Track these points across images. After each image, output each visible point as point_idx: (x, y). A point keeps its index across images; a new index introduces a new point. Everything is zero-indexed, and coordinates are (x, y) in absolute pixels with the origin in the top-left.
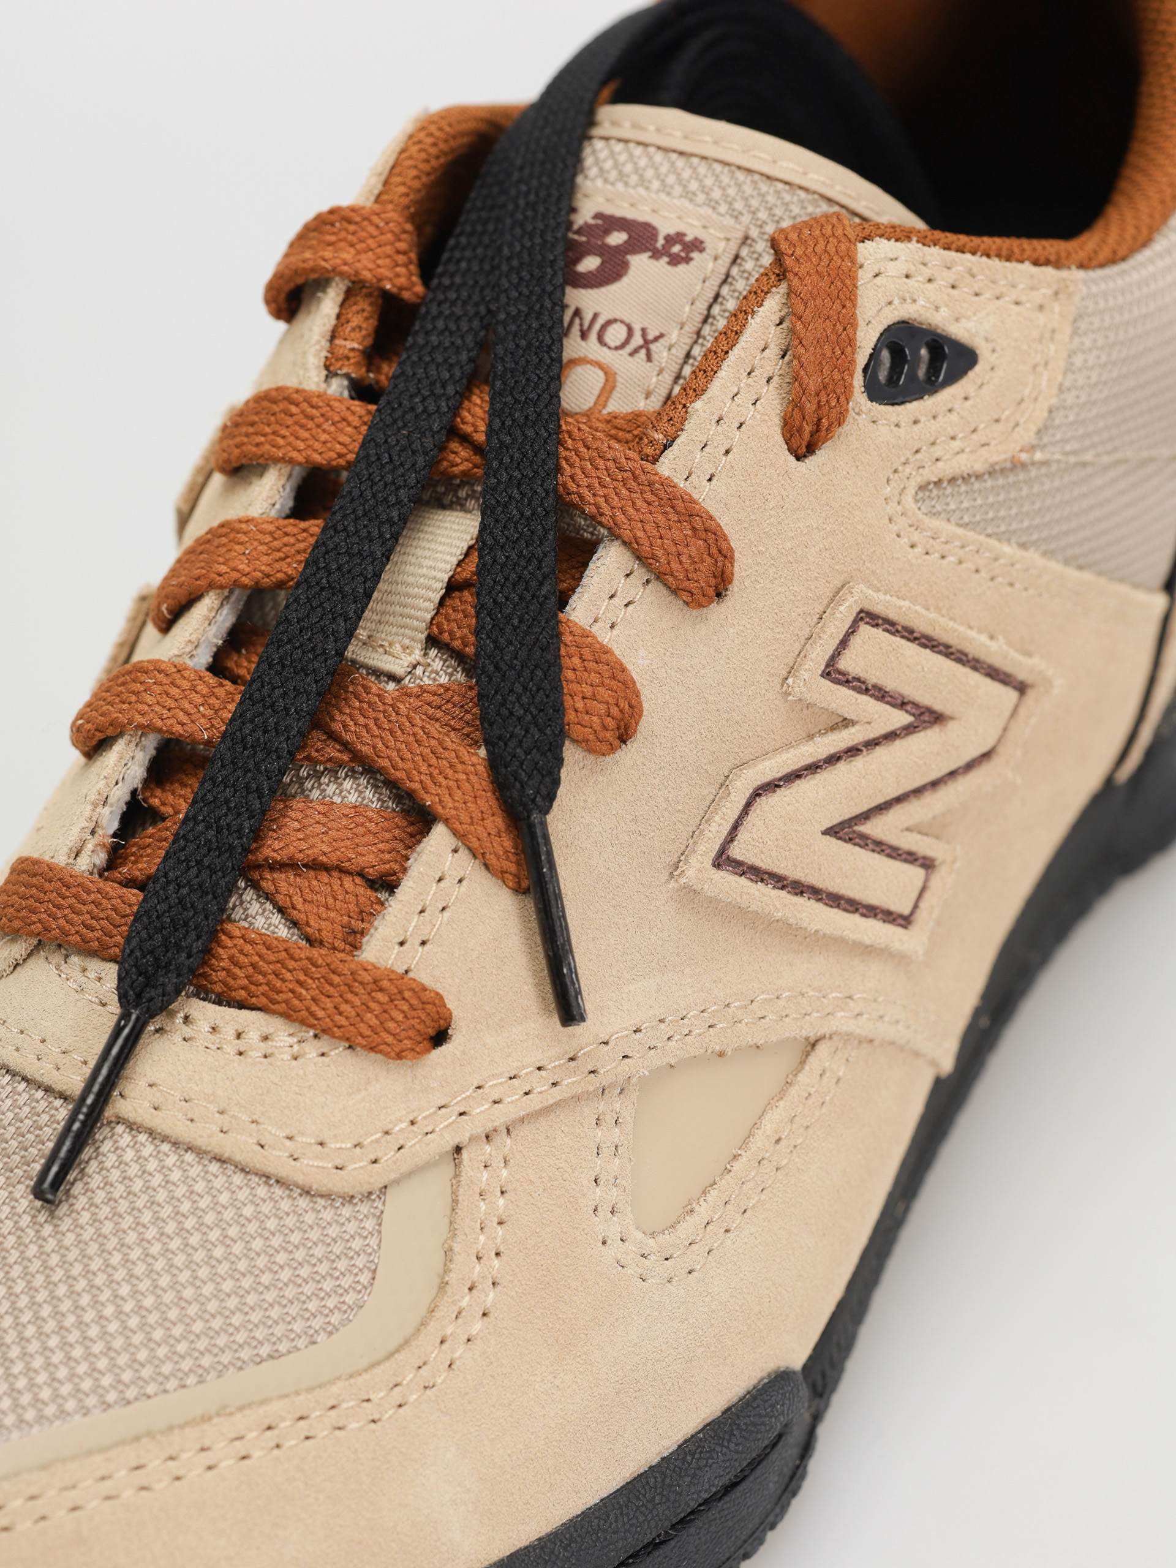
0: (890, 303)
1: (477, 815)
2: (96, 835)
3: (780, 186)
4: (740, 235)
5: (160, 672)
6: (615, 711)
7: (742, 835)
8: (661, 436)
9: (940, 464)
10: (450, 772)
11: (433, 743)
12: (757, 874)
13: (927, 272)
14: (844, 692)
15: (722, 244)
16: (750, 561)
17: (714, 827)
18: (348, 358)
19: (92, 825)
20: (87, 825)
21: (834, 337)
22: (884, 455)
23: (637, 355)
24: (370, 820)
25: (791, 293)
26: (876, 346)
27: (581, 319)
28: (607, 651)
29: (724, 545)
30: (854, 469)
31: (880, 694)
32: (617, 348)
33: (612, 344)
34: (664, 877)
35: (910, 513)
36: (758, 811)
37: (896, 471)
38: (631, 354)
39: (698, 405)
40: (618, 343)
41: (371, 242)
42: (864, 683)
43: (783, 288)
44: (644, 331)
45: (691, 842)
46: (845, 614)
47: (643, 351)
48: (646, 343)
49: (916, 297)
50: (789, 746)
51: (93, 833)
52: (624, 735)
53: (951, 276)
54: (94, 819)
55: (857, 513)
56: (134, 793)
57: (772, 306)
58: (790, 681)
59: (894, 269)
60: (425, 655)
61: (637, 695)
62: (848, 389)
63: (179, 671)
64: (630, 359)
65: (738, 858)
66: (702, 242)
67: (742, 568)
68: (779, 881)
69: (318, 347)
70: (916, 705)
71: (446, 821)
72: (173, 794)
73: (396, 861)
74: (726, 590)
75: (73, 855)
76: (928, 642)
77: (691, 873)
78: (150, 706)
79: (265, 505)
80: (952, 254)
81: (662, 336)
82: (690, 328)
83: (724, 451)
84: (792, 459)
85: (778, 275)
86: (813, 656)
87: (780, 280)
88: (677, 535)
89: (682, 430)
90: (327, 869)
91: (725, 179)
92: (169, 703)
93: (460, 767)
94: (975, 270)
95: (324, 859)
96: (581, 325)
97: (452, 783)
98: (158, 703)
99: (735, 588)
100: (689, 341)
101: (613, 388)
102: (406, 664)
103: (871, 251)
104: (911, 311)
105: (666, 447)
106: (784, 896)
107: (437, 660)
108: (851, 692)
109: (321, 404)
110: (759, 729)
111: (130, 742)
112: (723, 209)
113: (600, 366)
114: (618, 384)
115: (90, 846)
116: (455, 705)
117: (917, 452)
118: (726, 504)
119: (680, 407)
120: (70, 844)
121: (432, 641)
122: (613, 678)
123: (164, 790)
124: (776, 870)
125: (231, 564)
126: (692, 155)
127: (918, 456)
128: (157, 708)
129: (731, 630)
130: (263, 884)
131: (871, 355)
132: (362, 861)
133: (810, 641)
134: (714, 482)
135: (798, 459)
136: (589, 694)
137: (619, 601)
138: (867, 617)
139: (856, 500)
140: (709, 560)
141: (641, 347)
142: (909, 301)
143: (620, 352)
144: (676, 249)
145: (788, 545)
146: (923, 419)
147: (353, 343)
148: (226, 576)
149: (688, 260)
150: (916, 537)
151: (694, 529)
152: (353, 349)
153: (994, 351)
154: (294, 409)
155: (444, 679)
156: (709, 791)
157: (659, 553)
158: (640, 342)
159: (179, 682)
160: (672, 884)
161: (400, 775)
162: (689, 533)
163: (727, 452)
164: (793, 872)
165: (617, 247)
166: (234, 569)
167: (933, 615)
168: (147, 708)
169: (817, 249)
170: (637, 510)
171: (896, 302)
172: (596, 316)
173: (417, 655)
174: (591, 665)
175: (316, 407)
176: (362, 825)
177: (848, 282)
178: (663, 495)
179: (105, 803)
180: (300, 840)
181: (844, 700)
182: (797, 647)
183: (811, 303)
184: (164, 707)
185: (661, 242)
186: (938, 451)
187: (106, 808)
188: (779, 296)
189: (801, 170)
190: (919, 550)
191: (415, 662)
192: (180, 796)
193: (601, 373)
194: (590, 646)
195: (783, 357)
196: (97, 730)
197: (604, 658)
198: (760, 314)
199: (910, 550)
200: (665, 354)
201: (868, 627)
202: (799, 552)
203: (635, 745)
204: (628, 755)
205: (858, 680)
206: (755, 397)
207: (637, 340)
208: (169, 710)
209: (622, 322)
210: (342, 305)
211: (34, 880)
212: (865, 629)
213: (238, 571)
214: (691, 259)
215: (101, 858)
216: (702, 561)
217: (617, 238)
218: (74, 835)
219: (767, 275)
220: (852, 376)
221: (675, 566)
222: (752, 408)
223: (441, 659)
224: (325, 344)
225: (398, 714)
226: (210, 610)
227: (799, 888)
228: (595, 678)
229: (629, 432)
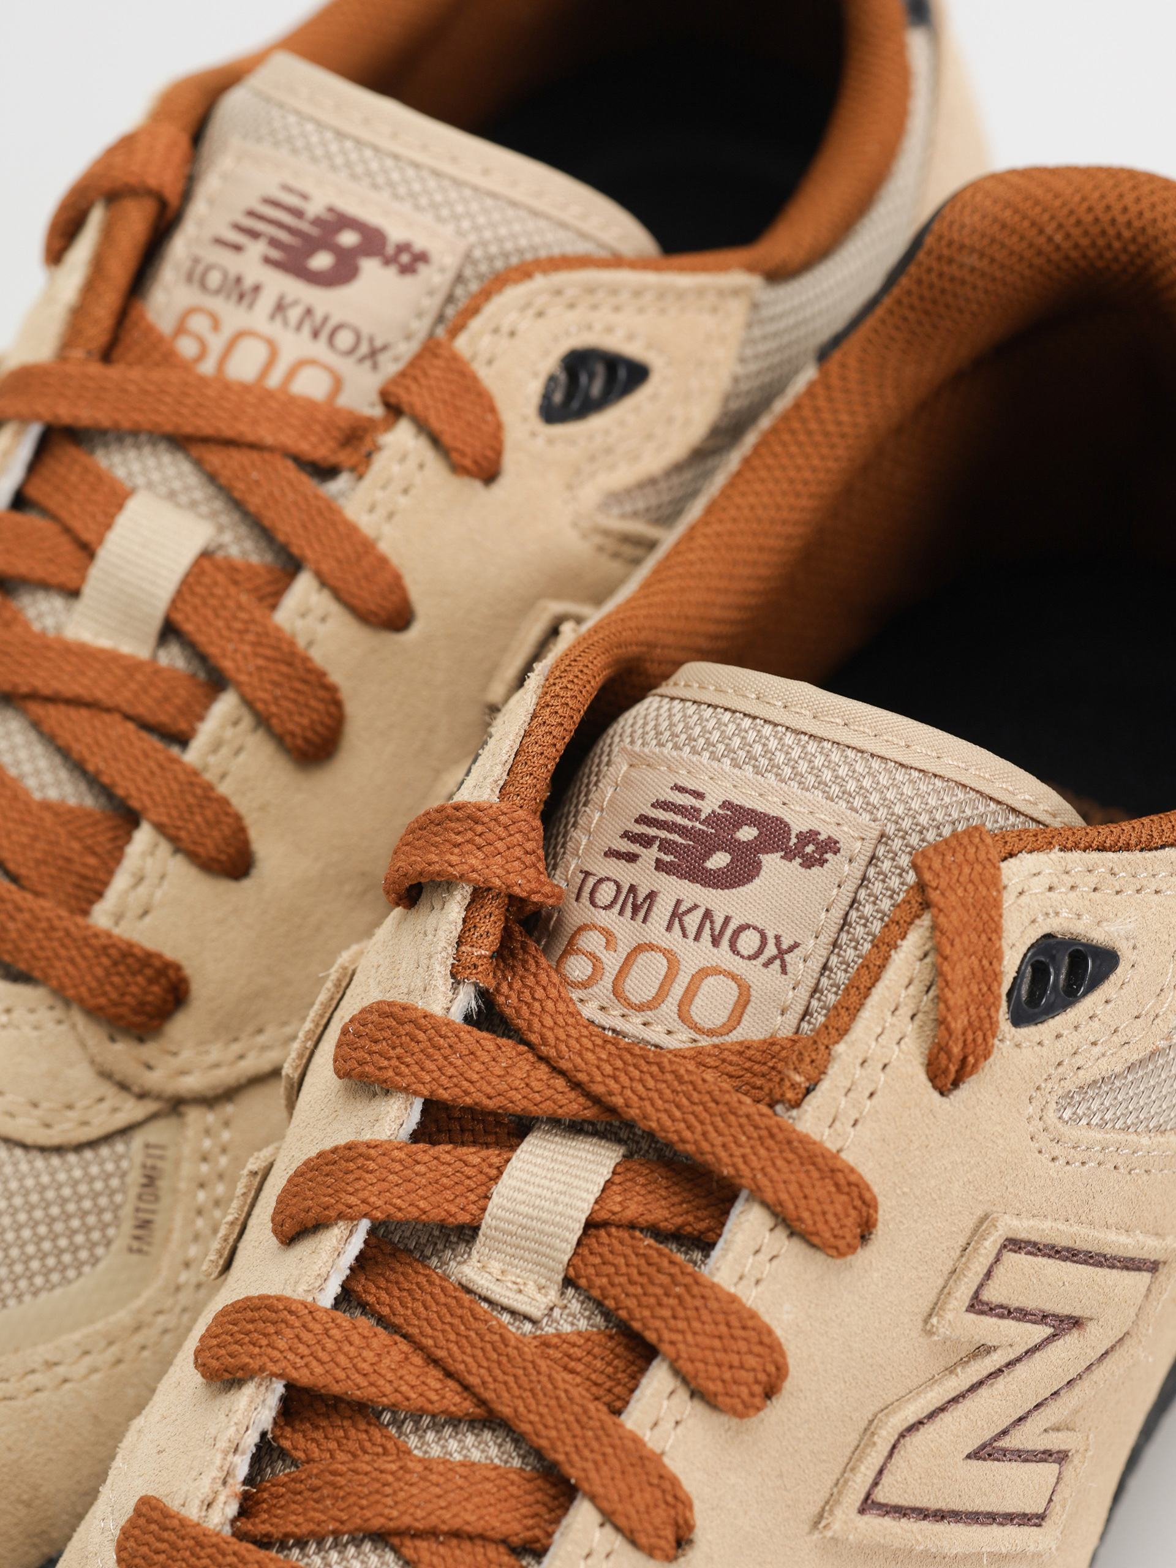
0: (1033, 921)
1: (625, 1491)
2: (228, 1485)
3: (915, 774)
4: (876, 834)
5: (291, 1312)
6: (762, 1377)
7: (886, 1479)
8: (803, 1079)
9: (1081, 1072)
10: (595, 1445)
11: (576, 1409)
12: (901, 1512)
13: (1069, 880)
14: (990, 1321)
15: (859, 844)
16: (894, 1203)
17: (859, 1478)
18: (475, 966)
19: (223, 1475)
20: (219, 1475)
21: (979, 974)
22: (1027, 1078)
23: (771, 966)
24: (512, 1483)
25: (934, 927)
26: (1020, 968)
27: (712, 922)
28: (753, 1316)
29: (867, 1196)
30: (998, 1098)
31: (1022, 1315)
32: (750, 958)
33: (745, 953)
34: (807, 1528)
35: (1051, 1129)
36: (902, 1453)
37: (1038, 1088)
38: (766, 965)
39: (840, 1048)
40: (752, 952)
41: (499, 845)
42: (1005, 1308)
43: (926, 920)
44: (777, 938)
45: (835, 1490)
46: (990, 1245)
47: (778, 962)
48: (781, 954)
49: (1058, 910)
50: (932, 1381)
51: (224, 1483)
52: (770, 1392)
53: (1092, 880)
54: (226, 1468)
55: (1000, 1141)
56: (263, 1435)
57: (913, 942)
58: (934, 1320)
59: (1038, 886)
60: (563, 1294)
61: (783, 1355)
62: (994, 1025)
63: (310, 1312)
64: (765, 970)
65: (882, 1501)
66: (836, 842)
67: (885, 1215)
68: (924, 1514)
69: (444, 954)
70: (1055, 1316)
71: (593, 1498)
72: (304, 1436)
73: (539, 1527)
74: (870, 1233)
75: (205, 1507)
76: (1071, 1255)
77: (836, 1526)
78: (281, 1352)
79: (395, 1126)
80: (1095, 855)
81: (796, 945)
82: (826, 939)
83: (867, 1094)
84: (936, 1095)
85: (921, 904)
86: (958, 1294)
87: (923, 909)
88: (822, 1193)
89: (824, 1073)
90: (471, 1538)
91: (860, 768)
92: (303, 1350)
93: (605, 1440)
94: (1116, 870)
95: (468, 1528)
96: (712, 929)
97: (599, 1458)
98: (290, 1349)
99: (880, 1231)
100: (825, 953)
101: (747, 1002)
102: (543, 1306)
103: (1015, 870)
104: (1054, 926)
105: (808, 1091)
106: (927, 1526)
107: (574, 1301)
108: (995, 1320)
109: (450, 1034)
110: (902, 1369)
111: (261, 1385)
112: (858, 802)
113: (734, 977)
114: (753, 998)
115: (222, 1498)
116: (595, 1357)
117: (1059, 1064)
118: (870, 1150)
119: (823, 1048)
120: (201, 1497)
121: (568, 1282)
122: (761, 1343)
123: (294, 1430)
124: (918, 1505)
125: (361, 1195)
126: (822, 739)
127: (1061, 1069)
128: (291, 1356)
129: (876, 1275)
130: (405, 1551)
131: (1015, 979)
132: (505, 1529)
133: (954, 1277)
134: (858, 1127)
135: (942, 1094)
136: (736, 1363)
137: (763, 1257)
138: (1014, 1244)
139: (999, 1128)
140: (853, 1213)
141: (774, 958)
142: (1052, 915)
143: (754, 962)
144: (809, 849)
145: (933, 1182)
146: (1065, 1033)
147: (482, 949)
148: (356, 1208)
149: (822, 862)
150: (1057, 1151)
151: (837, 1185)
152: (480, 957)
153: (1134, 948)
154: (421, 1036)
155: (583, 1324)
156: (853, 1438)
157: (806, 1215)
158: (775, 952)
159: (311, 1325)
160: (816, 1536)
161: (544, 1443)
162: (833, 1189)
163: (872, 1095)
164: (934, 1504)
165: (748, 843)
166: (364, 1201)
167: (1076, 1228)
168: (279, 1355)
169: (962, 879)
170: (779, 1171)
171: (1040, 918)
172: (727, 920)
173: (553, 1295)
174: (739, 1333)
175: (444, 1037)
176: (505, 1488)
177: (993, 913)
178: (805, 1154)
179: (236, 1451)
180: (442, 1508)
181: (988, 1328)
182: (941, 1282)
183: (957, 941)
184: (297, 1354)
185: (794, 840)
186: (1079, 1060)
187: (237, 1456)
188: (921, 930)
189: (934, 754)
190: (1061, 1161)
191: (551, 1305)
192: (313, 1440)
193: (734, 985)
194: (737, 1312)
195: (927, 992)
196: (226, 1370)
197: (750, 1323)
198: (904, 949)
199: (1052, 1164)
200: (801, 966)
201: (1012, 1255)
202: (943, 1188)
203: (781, 1401)
204: (775, 1412)
205: (1001, 1306)
206: (899, 1036)
207: (771, 950)
208: (302, 1358)
209: (755, 928)
210: (467, 909)
211: (166, 1535)
212: (1010, 1257)
213: (368, 1203)
214: (826, 861)
215: (232, 1509)
216: (847, 1216)
217: (747, 834)
218: (205, 1486)
219: (909, 902)
220: (997, 1011)
221: (821, 1226)
222: (896, 1048)
223: (578, 1300)
224: (451, 951)
225: (539, 1373)
226: (339, 1242)
227: (940, 1516)
228: (743, 1346)
229: (765, 1064)
